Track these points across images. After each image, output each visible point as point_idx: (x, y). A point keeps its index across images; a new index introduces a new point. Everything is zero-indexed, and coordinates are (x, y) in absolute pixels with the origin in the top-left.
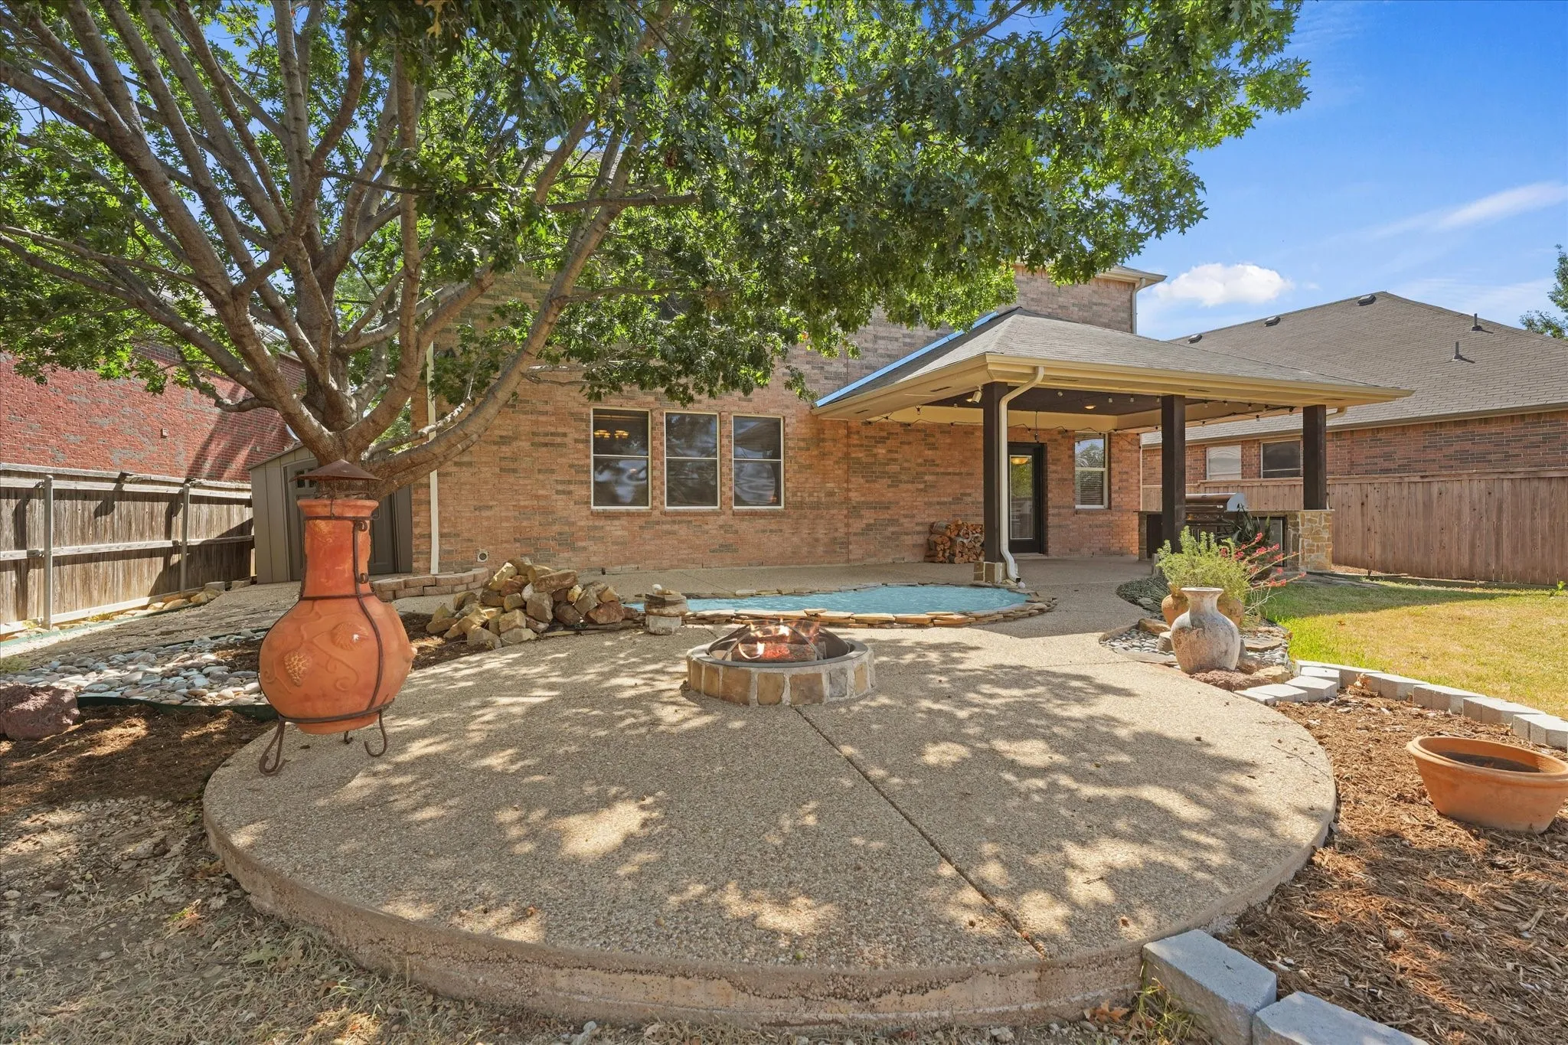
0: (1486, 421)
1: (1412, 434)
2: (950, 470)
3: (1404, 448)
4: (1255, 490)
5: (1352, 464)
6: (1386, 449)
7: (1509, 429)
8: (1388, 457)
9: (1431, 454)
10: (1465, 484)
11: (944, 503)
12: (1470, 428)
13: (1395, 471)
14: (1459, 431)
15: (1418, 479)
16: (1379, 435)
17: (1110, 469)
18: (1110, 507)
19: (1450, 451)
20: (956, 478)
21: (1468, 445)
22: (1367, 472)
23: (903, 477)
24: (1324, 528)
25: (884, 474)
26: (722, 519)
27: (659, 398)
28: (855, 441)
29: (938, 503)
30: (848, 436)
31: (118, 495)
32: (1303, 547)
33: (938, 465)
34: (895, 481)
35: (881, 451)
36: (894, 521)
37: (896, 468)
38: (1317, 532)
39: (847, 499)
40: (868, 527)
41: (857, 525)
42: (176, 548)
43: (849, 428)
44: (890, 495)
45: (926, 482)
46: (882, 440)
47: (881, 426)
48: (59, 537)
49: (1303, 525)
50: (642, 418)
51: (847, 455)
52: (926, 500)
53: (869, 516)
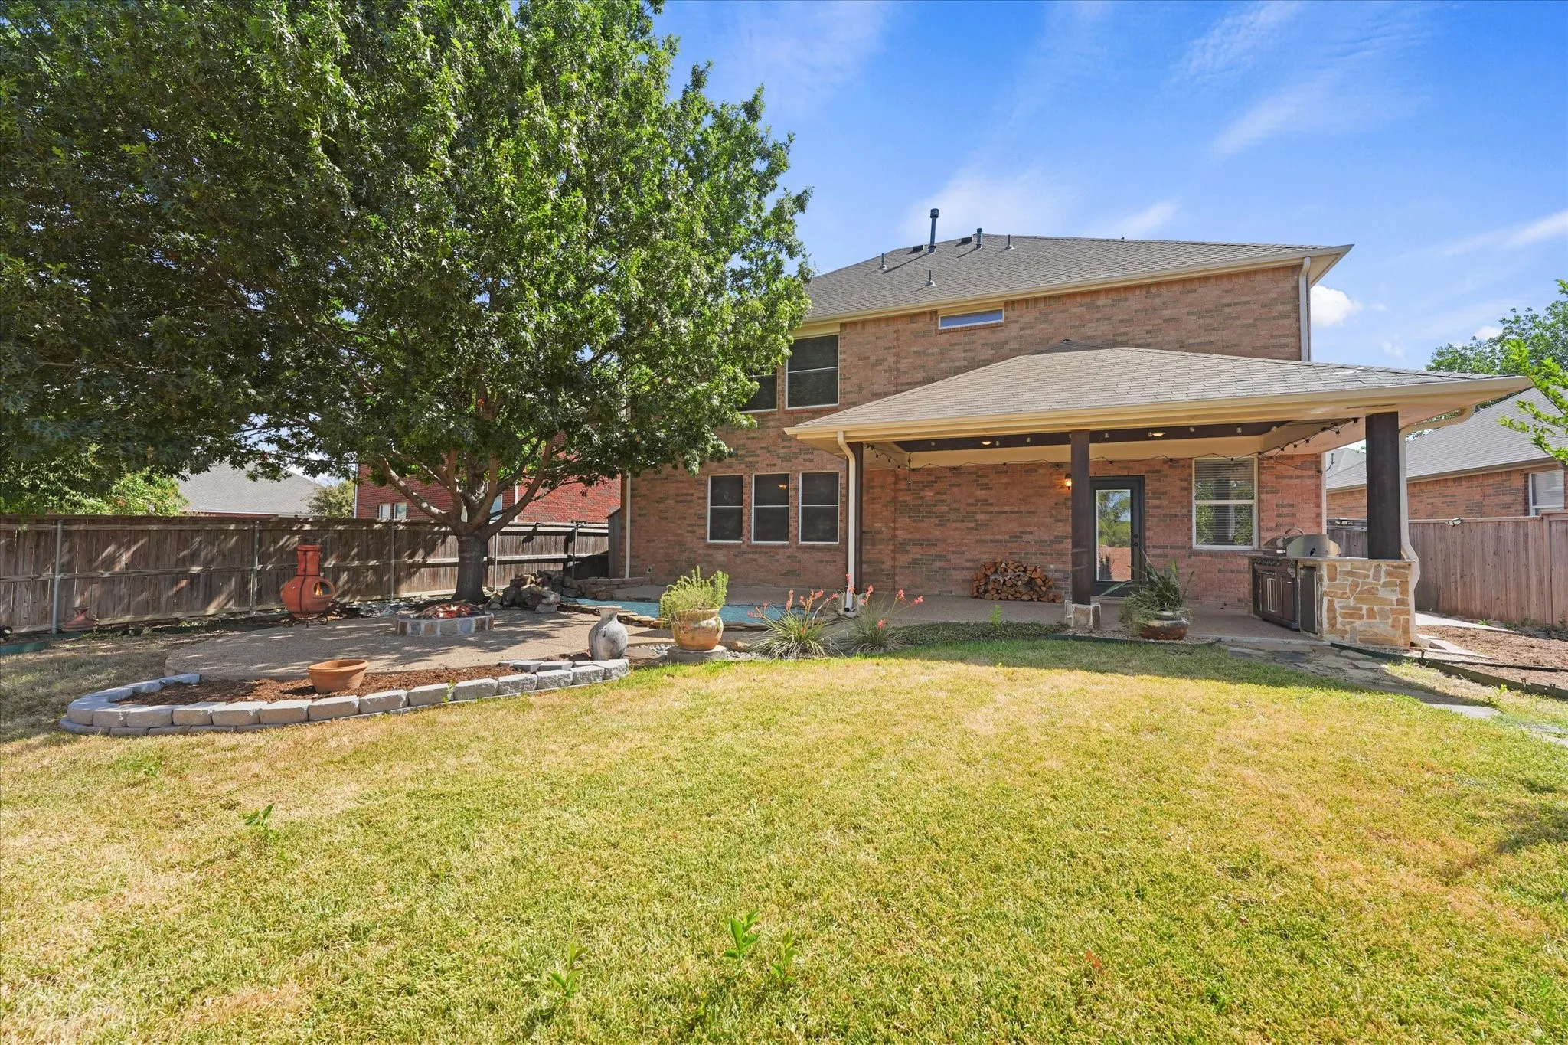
2: (1007, 509)
11: (999, 541)
17: (1259, 501)
18: (1259, 549)
20: (1014, 516)
23: (952, 517)
24: (1385, 585)
25: (931, 515)
26: (789, 552)
27: (750, 465)
28: (902, 486)
29: (991, 541)
30: (896, 483)
31: (535, 533)
32: (1331, 609)
33: (991, 504)
34: (943, 520)
35: (929, 494)
36: (940, 557)
37: (944, 509)
38: (1370, 591)
39: (895, 537)
40: (915, 561)
41: (904, 559)
42: (570, 559)
43: (896, 476)
44: (937, 533)
45: (977, 521)
46: (930, 484)
47: (928, 471)
48: (502, 552)
49: (1332, 579)
50: (740, 480)
51: (894, 499)
52: (978, 537)
53: (915, 552)
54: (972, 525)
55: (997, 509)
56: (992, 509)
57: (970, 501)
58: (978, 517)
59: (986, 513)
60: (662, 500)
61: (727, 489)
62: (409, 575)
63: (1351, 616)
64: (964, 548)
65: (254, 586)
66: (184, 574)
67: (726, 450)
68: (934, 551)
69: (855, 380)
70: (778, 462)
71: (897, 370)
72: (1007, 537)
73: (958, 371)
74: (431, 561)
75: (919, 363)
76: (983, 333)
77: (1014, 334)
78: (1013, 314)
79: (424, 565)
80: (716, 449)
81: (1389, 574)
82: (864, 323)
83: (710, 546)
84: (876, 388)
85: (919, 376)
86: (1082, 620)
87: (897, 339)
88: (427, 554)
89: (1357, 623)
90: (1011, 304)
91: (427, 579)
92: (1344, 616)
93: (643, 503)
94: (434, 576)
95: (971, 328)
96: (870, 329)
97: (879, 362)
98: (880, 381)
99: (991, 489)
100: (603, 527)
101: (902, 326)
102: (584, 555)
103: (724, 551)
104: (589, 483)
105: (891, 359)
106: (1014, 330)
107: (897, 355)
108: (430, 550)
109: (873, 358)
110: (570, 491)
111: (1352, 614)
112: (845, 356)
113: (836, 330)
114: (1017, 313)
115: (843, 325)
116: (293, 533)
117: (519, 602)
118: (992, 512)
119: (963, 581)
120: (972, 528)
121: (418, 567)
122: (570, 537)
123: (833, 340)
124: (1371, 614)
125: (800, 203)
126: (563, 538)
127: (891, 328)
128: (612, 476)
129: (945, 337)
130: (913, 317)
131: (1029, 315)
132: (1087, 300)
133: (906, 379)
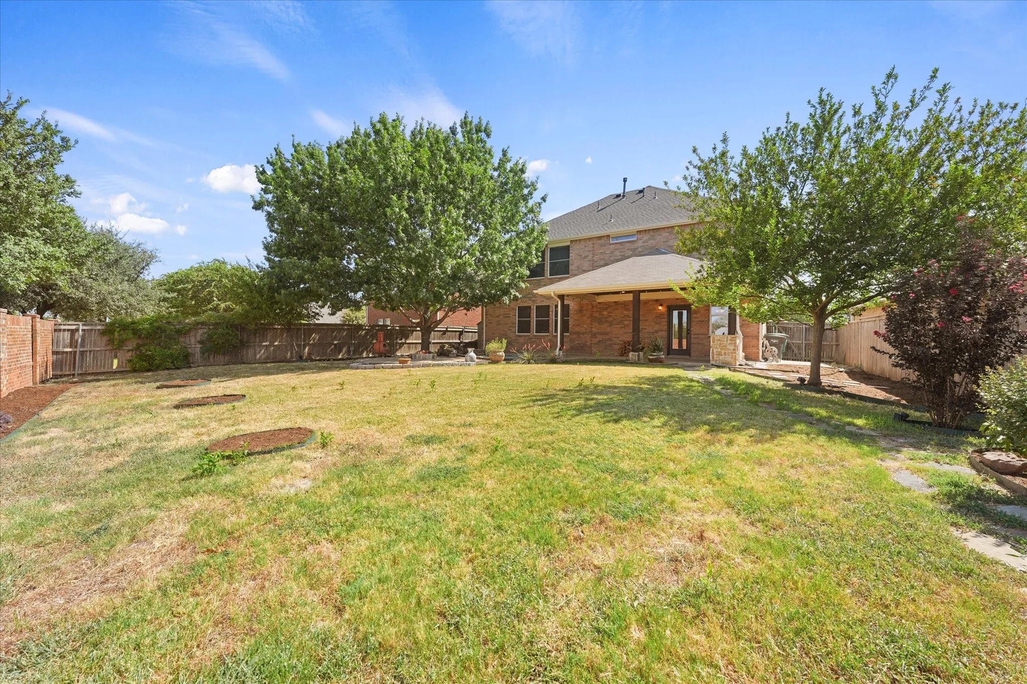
23: (614, 323)
24: (730, 344)
25: (607, 322)
26: (549, 338)
27: (533, 301)
28: (595, 309)
30: (592, 308)
31: (447, 331)
32: (713, 353)
33: (630, 317)
34: (611, 324)
35: (605, 313)
36: (610, 339)
37: (612, 319)
38: (725, 346)
39: (591, 331)
40: (599, 341)
41: (595, 340)
42: (461, 342)
43: (592, 305)
44: (608, 329)
46: (606, 309)
47: (605, 303)
48: (434, 339)
49: (713, 342)
50: (530, 307)
51: (591, 315)
53: (600, 337)
57: (621, 316)
58: (625, 322)
60: (498, 316)
61: (524, 312)
62: (400, 347)
63: (719, 355)
65: (352, 349)
66: (332, 344)
67: (520, 296)
68: (607, 337)
69: (576, 265)
70: (545, 300)
71: (593, 260)
73: (618, 261)
74: (408, 342)
75: (602, 257)
76: (628, 244)
77: (640, 245)
78: (640, 236)
79: (405, 343)
80: (515, 296)
81: (730, 340)
82: (580, 240)
83: (517, 336)
84: (585, 268)
85: (602, 263)
86: (634, 358)
87: (593, 247)
88: (406, 339)
89: (721, 357)
90: (639, 232)
91: (406, 349)
92: (717, 355)
93: (490, 318)
94: (409, 348)
95: (623, 242)
96: (582, 243)
97: (586, 257)
98: (586, 265)
99: (630, 310)
100: (476, 329)
101: (596, 241)
102: (467, 341)
103: (523, 338)
104: (468, 310)
105: (591, 256)
106: (640, 243)
107: (593, 254)
108: (407, 338)
109: (583, 255)
110: (461, 313)
111: (719, 354)
112: (573, 255)
113: (569, 243)
114: (641, 236)
115: (571, 241)
116: (363, 330)
117: (443, 353)
121: (403, 344)
122: (461, 333)
123: (568, 248)
124: (725, 354)
125: (544, 199)
126: (458, 333)
127: (591, 243)
128: (477, 306)
129: (613, 246)
130: (600, 238)
131: (646, 237)
132: (670, 230)
133: (596, 264)
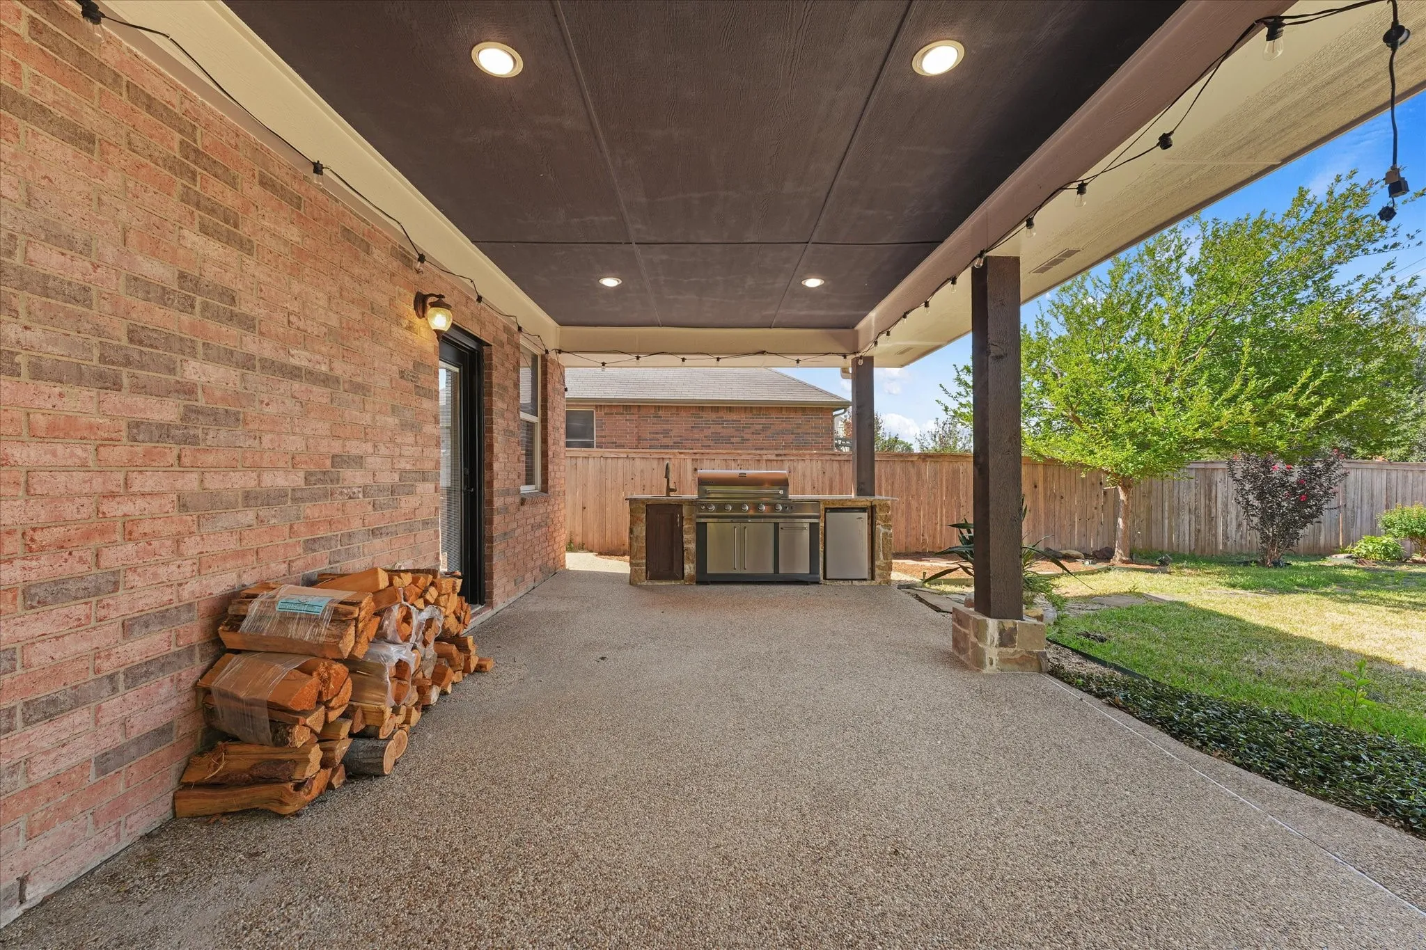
0: (730, 409)
1: (683, 414)
2: (300, 358)
3: (679, 426)
4: (620, 461)
5: (639, 439)
6: (665, 427)
7: (743, 418)
8: (666, 433)
9: (697, 434)
10: (807, 462)
11: (275, 498)
12: (721, 414)
13: (672, 447)
14: (714, 416)
15: (773, 457)
16: (661, 413)
17: (544, 421)
18: (545, 489)
19: (708, 432)
20: (319, 394)
21: (719, 429)
22: (651, 447)
29: (249, 498)
33: (248, 323)
45: (188, 390)
52: (190, 482)
54: (167, 411)
55: (267, 350)
56: (251, 345)
57: (155, 270)
59: (228, 357)
64: (114, 557)
72: (298, 479)
99: (245, 246)
118: (248, 363)
119: (104, 763)
120: (164, 432)
